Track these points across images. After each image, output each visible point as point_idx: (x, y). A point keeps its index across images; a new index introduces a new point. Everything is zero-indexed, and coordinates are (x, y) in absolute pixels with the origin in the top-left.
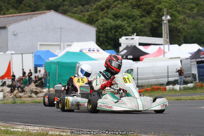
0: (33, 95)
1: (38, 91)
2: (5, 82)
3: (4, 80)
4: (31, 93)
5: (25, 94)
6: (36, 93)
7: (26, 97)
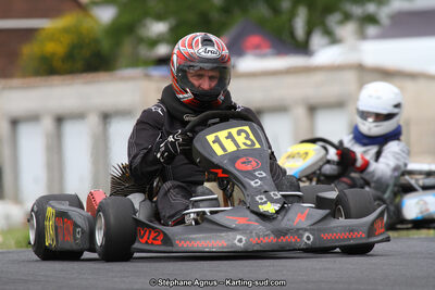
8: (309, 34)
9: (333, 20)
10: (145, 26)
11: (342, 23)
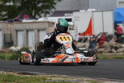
0: (113, 50)
1: (118, 46)
2: (87, 38)
3: (86, 37)
4: (111, 49)
5: (105, 49)
6: (116, 48)
7: (106, 52)
8: (35, 15)
9: (40, 12)
10: (2, 12)
11: (42, 13)
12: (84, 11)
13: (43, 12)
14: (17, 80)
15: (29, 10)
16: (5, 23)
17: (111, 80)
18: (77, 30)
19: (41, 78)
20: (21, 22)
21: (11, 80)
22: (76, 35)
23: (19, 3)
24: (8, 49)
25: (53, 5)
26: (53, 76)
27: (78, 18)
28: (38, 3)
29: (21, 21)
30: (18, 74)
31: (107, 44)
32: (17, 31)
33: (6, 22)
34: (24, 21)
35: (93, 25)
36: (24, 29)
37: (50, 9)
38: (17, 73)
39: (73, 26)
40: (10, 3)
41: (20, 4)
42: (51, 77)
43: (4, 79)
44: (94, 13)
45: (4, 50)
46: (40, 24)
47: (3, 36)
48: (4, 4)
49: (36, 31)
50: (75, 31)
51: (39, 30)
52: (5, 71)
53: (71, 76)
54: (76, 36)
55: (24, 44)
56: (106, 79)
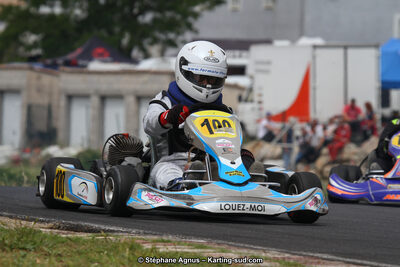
11: (152, 44)
12: (285, 43)
13: (155, 41)
14: (46, 246)
15: (111, 33)
16: (31, 69)
17: (348, 260)
18: (260, 102)
19: (125, 243)
20: (85, 69)
21: (29, 246)
22: (257, 118)
23: (81, 7)
24: (39, 153)
25: (191, 19)
26: (163, 241)
27: (265, 66)
28: (142, 12)
29: (85, 66)
30: (51, 228)
31: (355, 154)
32: (70, 98)
33: (38, 66)
34: (95, 65)
35: (315, 89)
36: (91, 92)
37: (178, 34)
38: (51, 225)
39: (251, 90)
40: (52, 6)
41: (83, 11)
42: (157, 241)
43: (7, 242)
44: (319, 52)
45: (27, 156)
46: (145, 78)
47: (25, 111)
48: (33, 10)
49: (131, 100)
50: (255, 105)
51: (139, 99)
52: (11, 217)
53: (220, 241)
54: (259, 121)
55: (89, 141)
56: (330, 257)
